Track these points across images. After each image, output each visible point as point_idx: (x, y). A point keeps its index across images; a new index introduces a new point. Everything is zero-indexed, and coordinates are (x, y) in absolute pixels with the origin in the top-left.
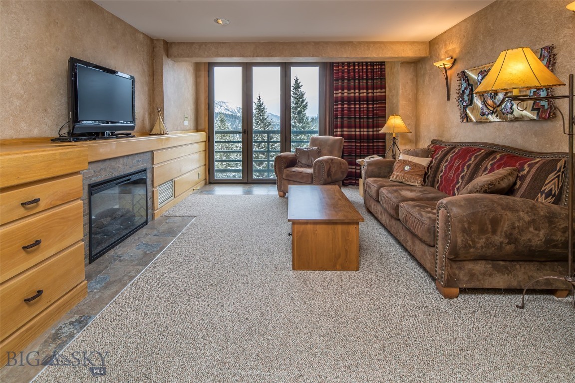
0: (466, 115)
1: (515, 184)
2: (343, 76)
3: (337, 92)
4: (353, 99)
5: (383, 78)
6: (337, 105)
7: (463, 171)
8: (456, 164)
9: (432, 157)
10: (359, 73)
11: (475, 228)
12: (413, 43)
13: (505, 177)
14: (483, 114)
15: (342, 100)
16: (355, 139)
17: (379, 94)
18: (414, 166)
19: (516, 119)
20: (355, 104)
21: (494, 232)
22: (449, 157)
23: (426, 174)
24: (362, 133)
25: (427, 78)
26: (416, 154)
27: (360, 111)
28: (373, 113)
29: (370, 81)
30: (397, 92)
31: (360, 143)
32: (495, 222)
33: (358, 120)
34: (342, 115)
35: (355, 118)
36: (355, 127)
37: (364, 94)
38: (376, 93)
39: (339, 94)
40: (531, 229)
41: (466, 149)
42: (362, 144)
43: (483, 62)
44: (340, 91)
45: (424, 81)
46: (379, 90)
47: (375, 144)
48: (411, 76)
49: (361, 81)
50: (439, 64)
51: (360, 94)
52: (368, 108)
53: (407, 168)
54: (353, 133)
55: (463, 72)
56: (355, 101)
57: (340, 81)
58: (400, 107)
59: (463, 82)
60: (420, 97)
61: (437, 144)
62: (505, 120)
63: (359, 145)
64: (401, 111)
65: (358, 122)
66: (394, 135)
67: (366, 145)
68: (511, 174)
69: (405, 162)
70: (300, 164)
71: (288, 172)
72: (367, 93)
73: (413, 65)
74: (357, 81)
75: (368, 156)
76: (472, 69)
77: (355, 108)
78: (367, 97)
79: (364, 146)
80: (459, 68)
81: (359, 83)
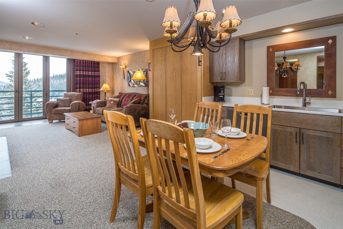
0: (129, 84)
1: (140, 102)
2: (80, 65)
3: (77, 72)
4: (85, 76)
5: (99, 67)
6: (77, 78)
7: (129, 101)
8: (127, 99)
9: (120, 98)
10: (88, 64)
11: (131, 112)
12: (112, 57)
13: (138, 100)
14: (134, 84)
15: (80, 75)
16: (86, 94)
17: (97, 74)
18: (115, 101)
19: (141, 86)
20: (86, 78)
21: (135, 112)
22: (125, 97)
23: (118, 103)
24: (89, 91)
25: (117, 70)
26: (115, 98)
27: (88, 81)
28: (94, 82)
29: (93, 68)
30: (106, 74)
31: (89, 95)
32: (135, 110)
33: (87, 85)
34: (80, 82)
35: (86, 84)
36: (86, 88)
37: (90, 73)
38: (96, 73)
39: (78, 73)
40: (142, 111)
41: (129, 95)
42: (90, 96)
43: (133, 69)
44: (79, 72)
45: (116, 71)
46: (97, 72)
47: (95, 96)
48: (111, 69)
49: (89, 68)
50: (121, 67)
51: (88, 73)
52: (92, 80)
53: (112, 102)
54: (85, 91)
55: (128, 71)
56: (86, 76)
57: (79, 67)
58: (107, 80)
59: (128, 74)
60: (114, 77)
61: (121, 94)
62: (138, 86)
63: (88, 96)
64: (107, 82)
65: (87, 86)
66: (105, 91)
67: (91, 96)
68: (139, 100)
69: (111, 100)
70: (60, 106)
71: (55, 110)
72: (92, 73)
73: (111, 64)
74: (87, 68)
75: (95, 100)
76: (131, 70)
77: (86, 80)
78: (92, 75)
79: (90, 97)
80: (127, 69)
81: (88, 69)
